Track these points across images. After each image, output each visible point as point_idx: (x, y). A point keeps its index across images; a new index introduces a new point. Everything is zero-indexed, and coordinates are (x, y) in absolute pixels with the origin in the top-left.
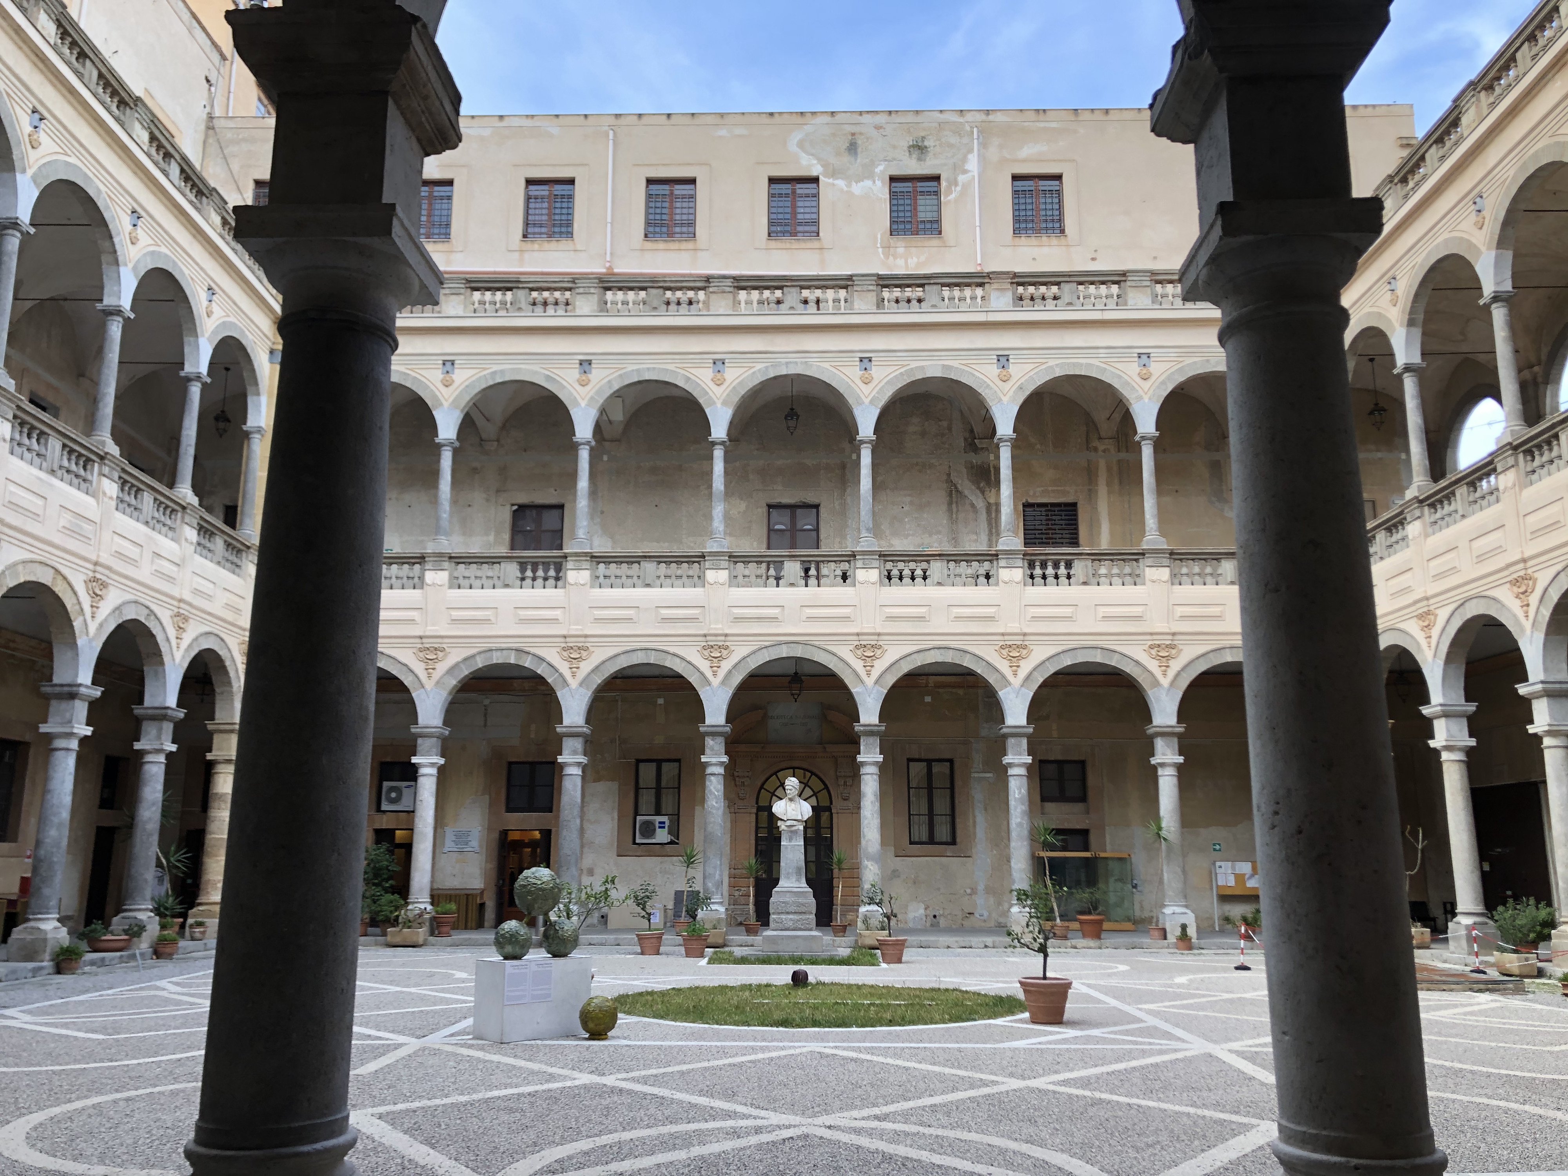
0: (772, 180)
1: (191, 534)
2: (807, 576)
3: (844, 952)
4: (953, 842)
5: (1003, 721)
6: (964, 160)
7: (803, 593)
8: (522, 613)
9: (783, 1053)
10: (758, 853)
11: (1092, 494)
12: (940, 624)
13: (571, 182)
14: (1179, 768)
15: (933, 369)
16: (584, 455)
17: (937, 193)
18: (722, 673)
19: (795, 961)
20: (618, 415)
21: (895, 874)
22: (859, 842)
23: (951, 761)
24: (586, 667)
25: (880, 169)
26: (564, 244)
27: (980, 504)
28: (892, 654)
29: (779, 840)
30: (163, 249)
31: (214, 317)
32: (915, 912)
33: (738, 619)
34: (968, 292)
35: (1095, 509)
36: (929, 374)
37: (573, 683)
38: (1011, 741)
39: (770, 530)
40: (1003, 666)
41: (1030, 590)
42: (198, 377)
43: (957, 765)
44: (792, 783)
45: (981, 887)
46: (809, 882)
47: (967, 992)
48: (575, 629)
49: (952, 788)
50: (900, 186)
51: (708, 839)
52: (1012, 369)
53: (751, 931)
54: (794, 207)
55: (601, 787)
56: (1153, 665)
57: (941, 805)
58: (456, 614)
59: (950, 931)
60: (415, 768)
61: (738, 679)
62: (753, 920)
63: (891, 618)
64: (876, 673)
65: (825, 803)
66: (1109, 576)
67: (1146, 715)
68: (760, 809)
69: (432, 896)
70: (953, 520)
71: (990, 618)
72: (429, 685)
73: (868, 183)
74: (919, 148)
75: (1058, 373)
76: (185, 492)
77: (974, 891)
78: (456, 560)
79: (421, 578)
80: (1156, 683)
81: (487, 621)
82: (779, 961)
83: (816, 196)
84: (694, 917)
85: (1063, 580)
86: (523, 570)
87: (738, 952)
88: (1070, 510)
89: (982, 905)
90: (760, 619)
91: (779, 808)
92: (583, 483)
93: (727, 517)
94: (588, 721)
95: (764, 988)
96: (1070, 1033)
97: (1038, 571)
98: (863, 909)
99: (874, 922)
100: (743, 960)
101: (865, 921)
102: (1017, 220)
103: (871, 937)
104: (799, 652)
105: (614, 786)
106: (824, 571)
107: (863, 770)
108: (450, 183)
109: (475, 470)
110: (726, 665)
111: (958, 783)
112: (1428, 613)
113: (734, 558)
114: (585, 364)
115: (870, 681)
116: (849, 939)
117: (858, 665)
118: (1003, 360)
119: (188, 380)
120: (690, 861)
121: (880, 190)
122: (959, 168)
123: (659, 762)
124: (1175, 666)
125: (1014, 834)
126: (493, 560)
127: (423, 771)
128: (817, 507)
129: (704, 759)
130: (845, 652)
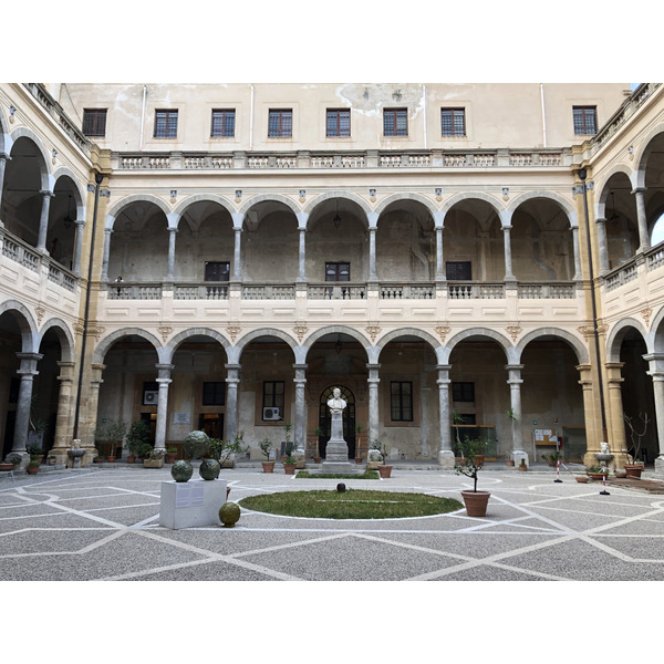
0: (328, 110)
1: (46, 270)
2: (344, 294)
3: (362, 472)
4: (412, 420)
5: (437, 363)
6: (419, 100)
7: (342, 302)
8: (209, 311)
9: (333, 537)
10: (320, 425)
11: (478, 258)
12: (408, 317)
13: (234, 110)
14: (521, 385)
15: (405, 195)
16: (238, 236)
17: (406, 117)
18: (304, 340)
19: (339, 477)
20: (255, 220)
21: (385, 435)
22: (368, 419)
23: (411, 383)
24: (239, 337)
25: (378, 105)
26: (230, 139)
27: (426, 262)
28: (385, 331)
29: (330, 419)
30: (28, 128)
31: (57, 164)
32: (394, 453)
33: (311, 314)
34: (421, 158)
35: (479, 265)
36: (403, 197)
37: (233, 344)
38: (441, 372)
39: (327, 274)
40: (438, 337)
41: (451, 300)
42: (48, 193)
43: (414, 384)
44: (337, 391)
45: (425, 441)
46: (345, 438)
47: (427, 496)
48: (233, 319)
49: (411, 395)
50: (388, 113)
51: (297, 418)
52: (443, 195)
53: (317, 461)
54: (338, 122)
55: (248, 394)
56: (509, 337)
57: (406, 403)
58: (177, 311)
59: (410, 461)
60: (158, 384)
61: (311, 343)
62: (318, 456)
63: (384, 314)
64: (377, 340)
65: (352, 401)
66: (488, 294)
67: (505, 360)
68: (322, 404)
69: (166, 444)
70: (413, 270)
71: (432, 314)
72: (164, 345)
73: (373, 111)
74: (397, 95)
75: (465, 197)
76: (42, 249)
77: (421, 443)
78: (177, 285)
79: (161, 294)
80: (510, 345)
81: (192, 315)
82: (330, 477)
83: (349, 117)
84: (289, 455)
85: (466, 296)
86: (209, 291)
87: (311, 471)
88: (468, 264)
89: (425, 450)
90: (322, 314)
91: (331, 403)
92: (237, 249)
93: (306, 268)
94: (240, 362)
95: (322, 493)
96: (493, 523)
97: (454, 292)
98: (370, 451)
99: (375, 458)
100: (313, 476)
101: (371, 456)
102: (443, 129)
103: (374, 465)
104: (340, 330)
105: (254, 393)
106: (352, 292)
107: (371, 386)
108: (176, 111)
109: (188, 246)
110: (306, 336)
111: (414, 392)
112: (647, 309)
113: (309, 285)
114: (239, 192)
115: (374, 344)
116: (364, 465)
117: (368, 336)
118: (438, 191)
119: (43, 194)
120: (288, 429)
121: (380, 115)
122: (416, 104)
123: (275, 382)
124: (520, 337)
125: (442, 416)
126: (194, 286)
127: (161, 385)
128: (349, 264)
129: (295, 380)
130: (362, 330)
